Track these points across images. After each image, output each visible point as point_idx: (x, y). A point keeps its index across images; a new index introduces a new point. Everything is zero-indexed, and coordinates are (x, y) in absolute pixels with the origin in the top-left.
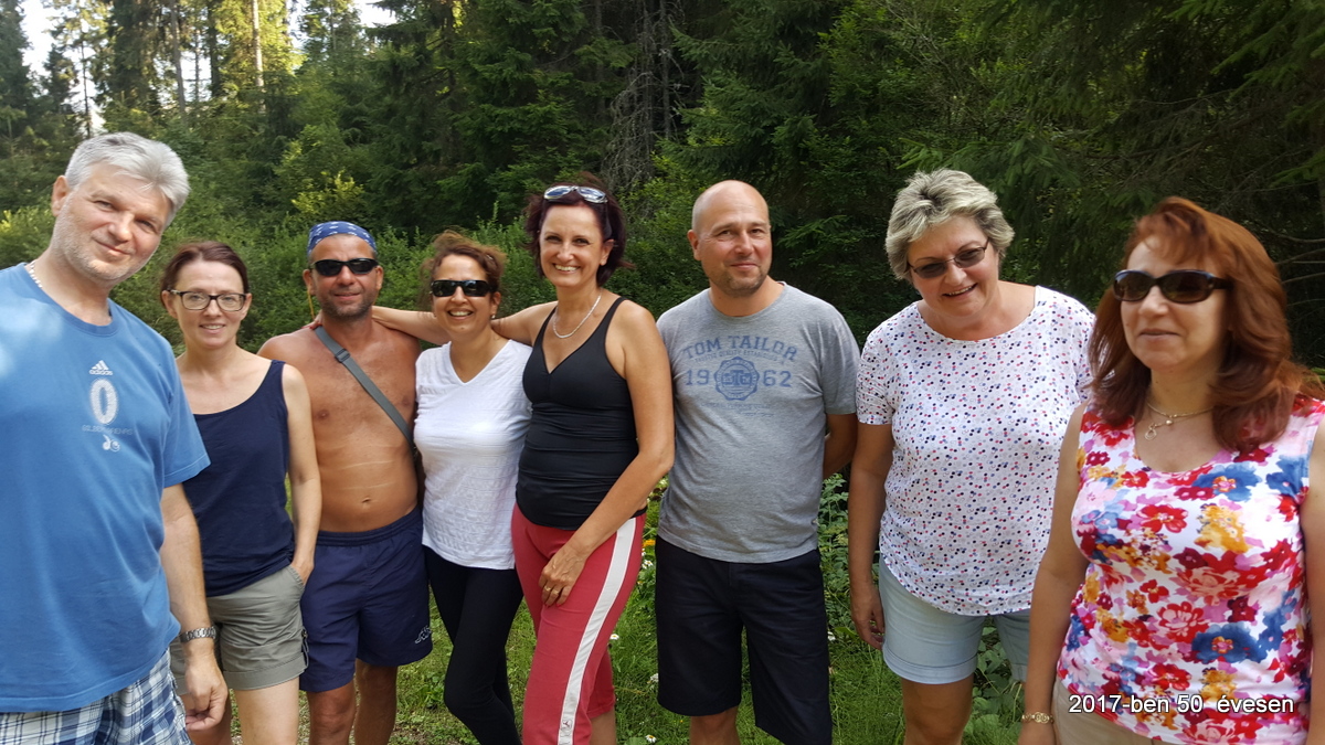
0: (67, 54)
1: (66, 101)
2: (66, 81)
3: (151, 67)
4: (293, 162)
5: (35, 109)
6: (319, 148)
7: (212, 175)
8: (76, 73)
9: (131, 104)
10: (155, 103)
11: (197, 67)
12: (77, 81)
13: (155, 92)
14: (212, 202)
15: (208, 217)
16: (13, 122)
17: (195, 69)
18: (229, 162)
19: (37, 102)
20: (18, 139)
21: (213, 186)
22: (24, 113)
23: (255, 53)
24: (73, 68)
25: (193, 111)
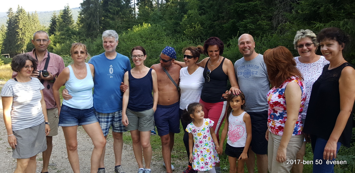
1: (130, 5)
4: (185, 21)
6: (192, 17)
7: (164, 25)
9: (145, 5)
10: (152, 4)
14: (163, 32)
15: (162, 36)
16: (117, 11)
18: (169, 21)
19: (123, 6)
20: (118, 16)
21: (164, 28)
22: (119, 8)
25: (161, 7)
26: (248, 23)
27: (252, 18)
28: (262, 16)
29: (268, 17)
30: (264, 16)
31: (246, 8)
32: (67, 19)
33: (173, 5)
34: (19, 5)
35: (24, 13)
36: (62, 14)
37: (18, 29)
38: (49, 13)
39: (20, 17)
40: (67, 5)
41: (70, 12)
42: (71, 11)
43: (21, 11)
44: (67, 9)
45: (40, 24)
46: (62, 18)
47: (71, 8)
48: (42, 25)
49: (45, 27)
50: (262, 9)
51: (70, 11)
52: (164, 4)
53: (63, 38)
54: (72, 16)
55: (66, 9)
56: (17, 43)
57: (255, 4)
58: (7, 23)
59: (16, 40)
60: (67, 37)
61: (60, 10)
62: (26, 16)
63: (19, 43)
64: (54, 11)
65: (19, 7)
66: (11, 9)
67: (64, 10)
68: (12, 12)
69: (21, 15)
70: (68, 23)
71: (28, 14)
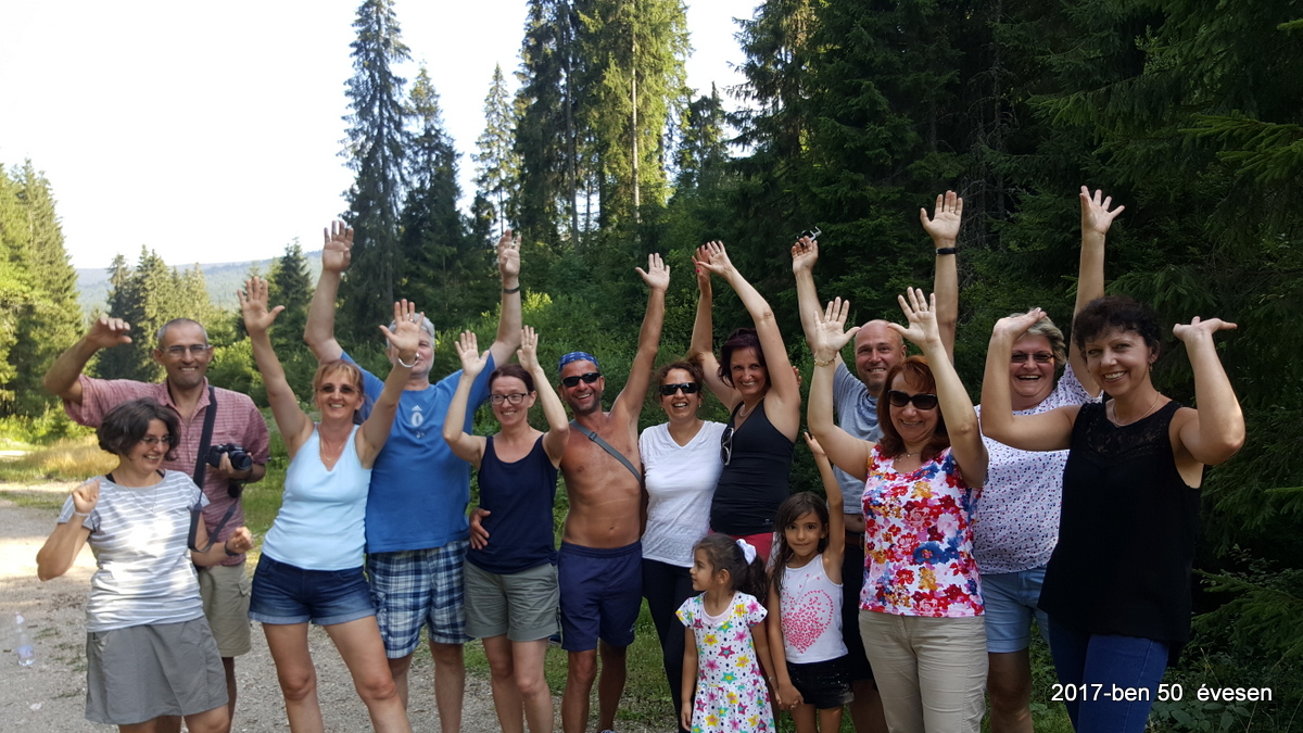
0: (490, 198)
1: (488, 237)
2: (487, 221)
3: (552, 205)
5: (463, 246)
7: (595, 296)
8: (495, 213)
9: (535, 238)
10: (555, 235)
11: (589, 203)
12: (495, 221)
13: (556, 226)
14: (592, 319)
15: (588, 332)
16: (447, 258)
17: (588, 205)
18: (609, 284)
19: (465, 241)
20: (449, 273)
21: (594, 306)
22: (455, 249)
23: (634, 189)
24: (493, 210)
25: (584, 241)
26: (857, 285)
27: (869, 267)
28: (900, 264)
29: (919, 265)
30: (906, 264)
31: (850, 239)
32: (293, 286)
33: (621, 235)
34: (144, 247)
35: (161, 271)
36: (278, 272)
37: (143, 319)
38: (237, 267)
39: (148, 282)
40: (292, 243)
41: (302, 264)
42: (305, 261)
43: (151, 264)
44: (295, 254)
45: (211, 304)
46: (277, 282)
47: (305, 250)
48: (217, 307)
49: (226, 312)
50: (901, 241)
51: (302, 260)
52: (594, 233)
53: (282, 345)
54: (310, 277)
55: (291, 254)
56: (141, 363)
57: (877, 226)
58: (109, 302)
59: (138, 355)
60: (293, 342)
61: (271, 258)
62: (167, 278)
63: (145, 363)
64: (254, 263)
65: (144, 252)
66: (119, 259)
67: (285, 258)
68: (124, 269)
69: (152, 274)
70: (296, 299)
71: (175, 274)
